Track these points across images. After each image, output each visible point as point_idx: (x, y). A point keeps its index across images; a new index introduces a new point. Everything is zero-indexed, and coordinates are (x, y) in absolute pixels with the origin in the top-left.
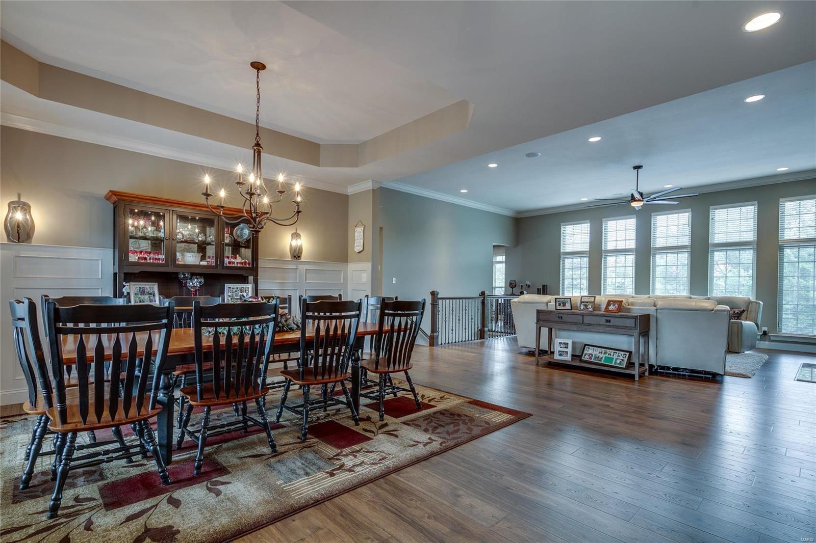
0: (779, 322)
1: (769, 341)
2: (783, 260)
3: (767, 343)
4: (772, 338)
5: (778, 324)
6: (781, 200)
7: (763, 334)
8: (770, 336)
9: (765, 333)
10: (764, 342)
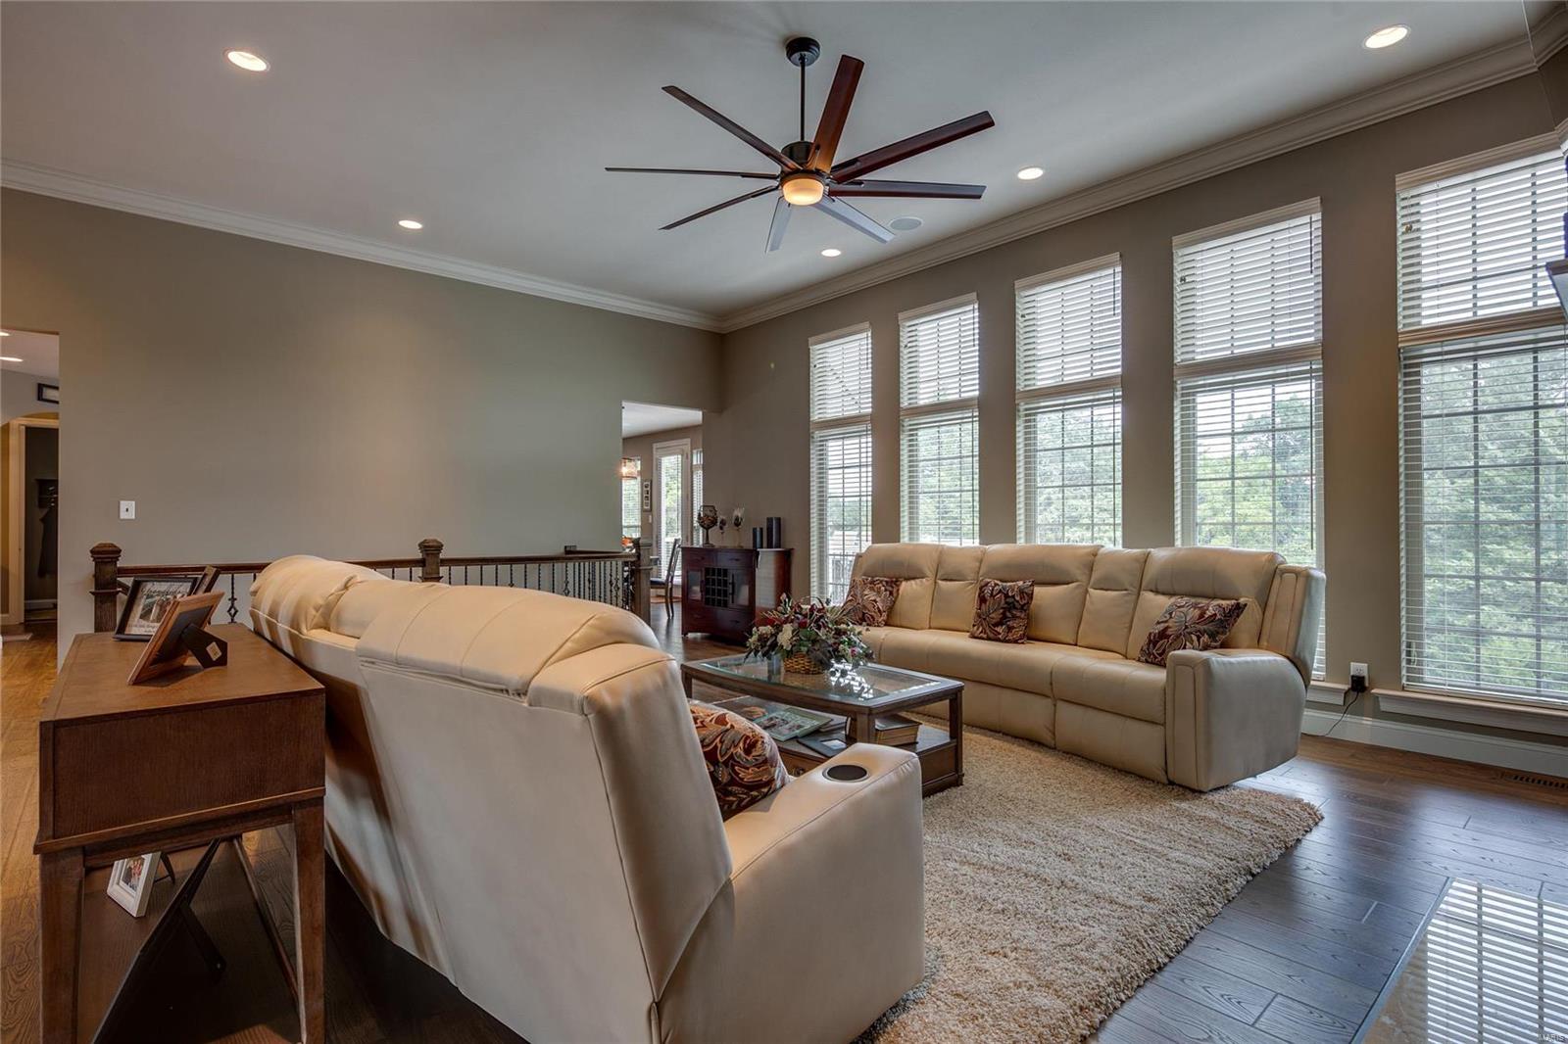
0: (1409, 645)
1: (1374, 716)
2: (1418, 408)
3: (1367, 721)
4: (1384, 706)
5: (1409, 653)
6: (1400, 179)
7: (1353, 689)
8: (1376, 697)
9: (1358, 685)
10: (1355, 719)
